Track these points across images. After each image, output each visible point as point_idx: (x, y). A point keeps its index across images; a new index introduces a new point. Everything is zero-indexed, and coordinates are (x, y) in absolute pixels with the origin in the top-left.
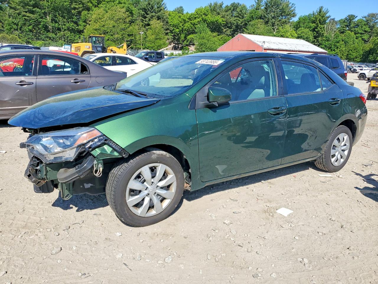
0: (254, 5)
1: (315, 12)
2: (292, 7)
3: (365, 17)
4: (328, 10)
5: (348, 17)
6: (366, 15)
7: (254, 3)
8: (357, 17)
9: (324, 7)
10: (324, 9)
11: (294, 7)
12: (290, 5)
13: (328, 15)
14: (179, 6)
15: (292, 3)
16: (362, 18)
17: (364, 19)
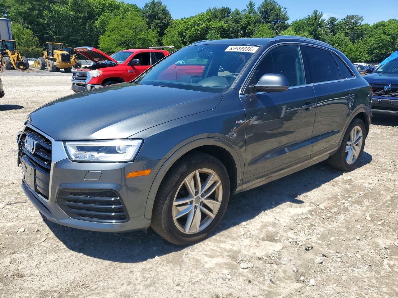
0: (246, 10)
2: (284, 11)
3: (344, 19)
5: (329, 20)
6: (345, 17)
7: (246, 8)
8: (338, 19)
12: (282, 9)
17: (343, 21)
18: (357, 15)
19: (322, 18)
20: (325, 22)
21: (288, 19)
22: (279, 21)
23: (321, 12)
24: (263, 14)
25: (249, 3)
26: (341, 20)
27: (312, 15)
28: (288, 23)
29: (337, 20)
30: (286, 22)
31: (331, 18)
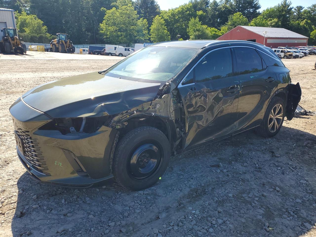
4: (291, 3)
17: (309, 9)
19: (291, 6)
20: (293, 10)
21: (260, 8)
22: (251, 10)
23: (290, 1)
24: (237, 3)
26: (307, 9)
27: (282, 3)
28: (259, 12)
29: (303, 8)
30: (258, 11)
31: (298, 6)
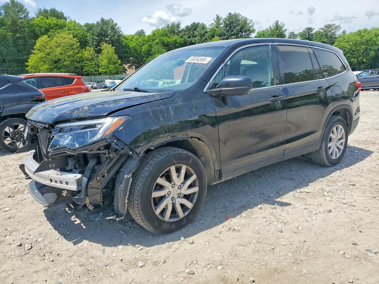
0: (213, 24)
1: (271, 26)
2: (250, 23)
3: (322, 29)
4: (284, 24)
5: (306, 30)
6: (323, 26)
7: (214, 22)
8: (314, 29)
9: (279, 21)
10: (279, 23)
11: (252, 23)
12: (248, 21)
13: (284, 29)
14: (140, 30)
15: (250, 19)
16: (319, 30)
17: (322, 31)
18: (334, 24)
22: (244, 33)
23: (282, 23)
24: (227, 26)
25: (215, 17)
31: (307, 28)
